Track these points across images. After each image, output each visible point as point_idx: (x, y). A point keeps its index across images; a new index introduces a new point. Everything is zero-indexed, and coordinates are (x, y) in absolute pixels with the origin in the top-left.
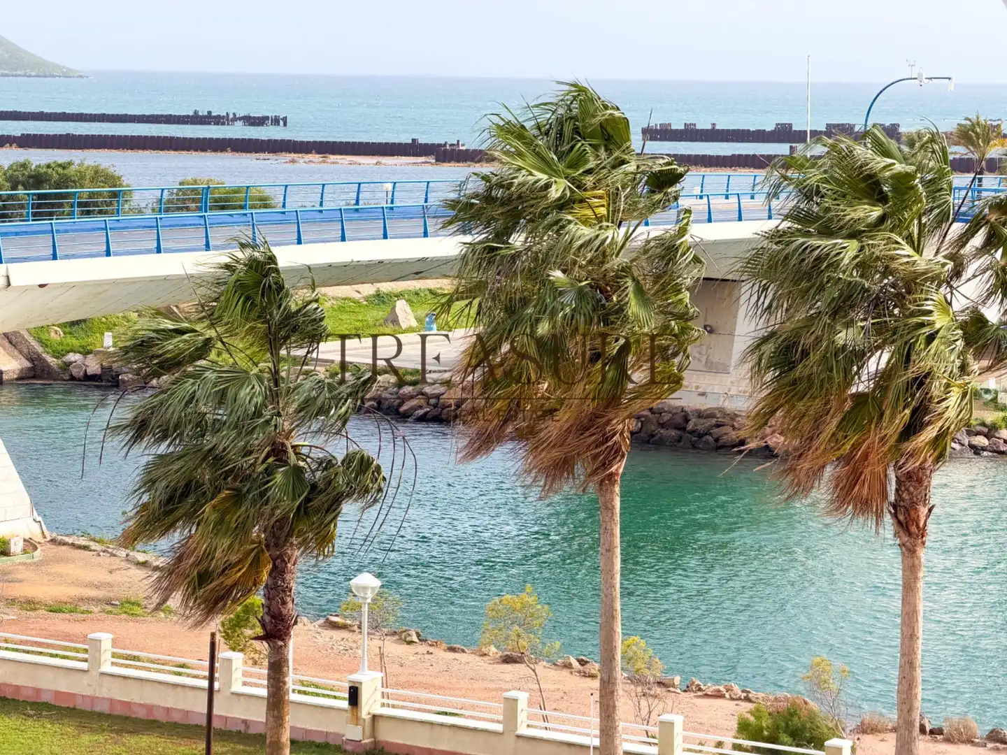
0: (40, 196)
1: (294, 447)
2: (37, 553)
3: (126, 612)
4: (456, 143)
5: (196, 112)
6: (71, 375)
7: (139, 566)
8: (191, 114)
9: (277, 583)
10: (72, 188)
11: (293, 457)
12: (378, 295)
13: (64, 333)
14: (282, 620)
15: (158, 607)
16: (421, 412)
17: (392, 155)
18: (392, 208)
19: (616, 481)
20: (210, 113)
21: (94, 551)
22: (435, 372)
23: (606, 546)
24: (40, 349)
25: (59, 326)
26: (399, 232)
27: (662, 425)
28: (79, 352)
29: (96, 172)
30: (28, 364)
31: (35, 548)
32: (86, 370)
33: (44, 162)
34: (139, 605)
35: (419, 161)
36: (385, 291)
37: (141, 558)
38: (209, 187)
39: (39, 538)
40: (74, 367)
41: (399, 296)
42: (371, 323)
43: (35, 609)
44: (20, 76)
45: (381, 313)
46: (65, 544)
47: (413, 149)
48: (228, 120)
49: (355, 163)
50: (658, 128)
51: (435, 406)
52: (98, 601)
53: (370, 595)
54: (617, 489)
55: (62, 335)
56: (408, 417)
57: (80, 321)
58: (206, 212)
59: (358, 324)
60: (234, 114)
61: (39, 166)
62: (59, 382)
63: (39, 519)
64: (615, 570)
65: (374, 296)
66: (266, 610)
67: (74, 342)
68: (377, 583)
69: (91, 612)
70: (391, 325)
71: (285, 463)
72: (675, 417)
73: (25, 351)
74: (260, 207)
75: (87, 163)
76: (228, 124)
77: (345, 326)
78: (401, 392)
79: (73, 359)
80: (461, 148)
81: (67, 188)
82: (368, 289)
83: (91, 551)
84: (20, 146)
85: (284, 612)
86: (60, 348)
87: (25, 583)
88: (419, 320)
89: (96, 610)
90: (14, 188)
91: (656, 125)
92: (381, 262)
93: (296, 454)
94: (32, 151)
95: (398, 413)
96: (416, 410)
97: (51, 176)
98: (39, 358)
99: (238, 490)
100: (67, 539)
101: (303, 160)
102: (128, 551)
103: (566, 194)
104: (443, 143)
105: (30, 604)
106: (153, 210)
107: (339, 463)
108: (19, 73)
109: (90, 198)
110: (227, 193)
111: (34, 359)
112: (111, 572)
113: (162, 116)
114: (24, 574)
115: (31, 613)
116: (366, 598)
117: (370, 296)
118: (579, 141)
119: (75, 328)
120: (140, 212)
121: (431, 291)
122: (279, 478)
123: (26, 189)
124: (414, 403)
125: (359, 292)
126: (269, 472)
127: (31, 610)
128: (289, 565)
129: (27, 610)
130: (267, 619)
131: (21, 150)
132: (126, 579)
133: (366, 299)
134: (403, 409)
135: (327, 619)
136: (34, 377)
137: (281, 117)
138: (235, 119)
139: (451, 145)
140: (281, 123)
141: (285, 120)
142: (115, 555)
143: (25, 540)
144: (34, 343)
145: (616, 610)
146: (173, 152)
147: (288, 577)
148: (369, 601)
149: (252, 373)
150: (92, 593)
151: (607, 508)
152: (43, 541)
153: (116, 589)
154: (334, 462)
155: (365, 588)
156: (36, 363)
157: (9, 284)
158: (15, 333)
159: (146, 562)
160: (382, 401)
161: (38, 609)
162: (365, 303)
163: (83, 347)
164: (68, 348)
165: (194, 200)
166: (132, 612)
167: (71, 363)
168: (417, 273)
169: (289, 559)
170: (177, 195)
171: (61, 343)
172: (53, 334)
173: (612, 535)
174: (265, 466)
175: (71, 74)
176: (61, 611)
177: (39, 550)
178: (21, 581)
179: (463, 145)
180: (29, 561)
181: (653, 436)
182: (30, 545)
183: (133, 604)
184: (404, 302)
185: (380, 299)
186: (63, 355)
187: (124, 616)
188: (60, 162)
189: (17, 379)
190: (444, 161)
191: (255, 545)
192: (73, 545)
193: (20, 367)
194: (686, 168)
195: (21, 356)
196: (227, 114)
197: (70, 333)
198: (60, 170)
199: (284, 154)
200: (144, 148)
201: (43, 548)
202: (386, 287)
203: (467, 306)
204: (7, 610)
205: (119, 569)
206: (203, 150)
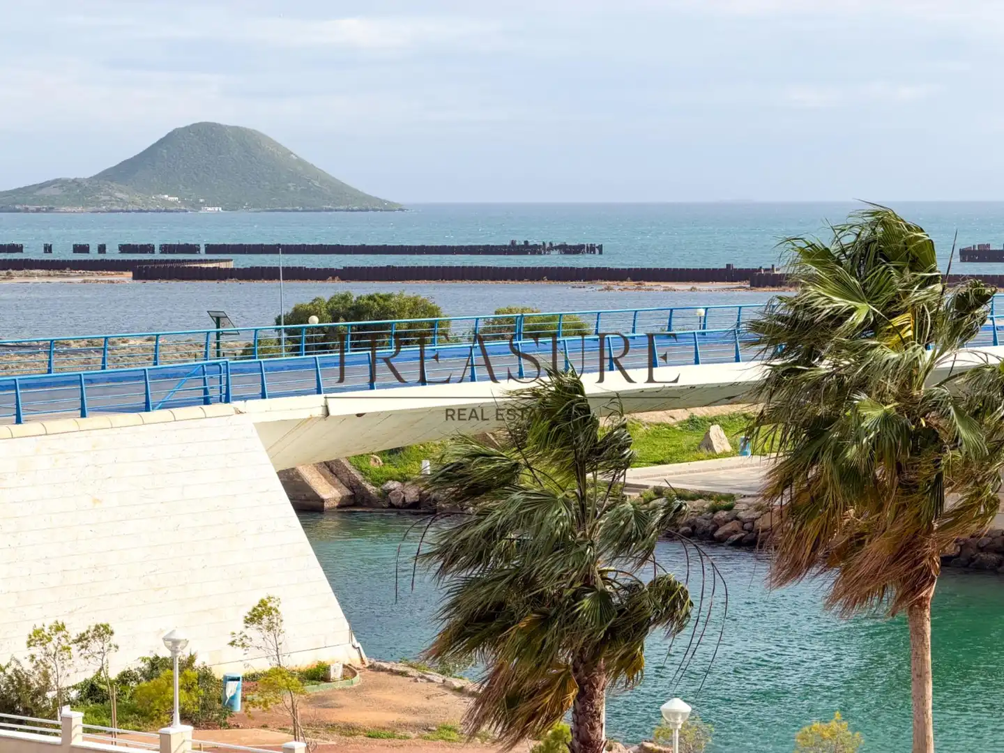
0: (360, 328)
1: (601, 572)
2: (357, 679)
3: (442, 738)
4: (771, 267)
5: (513, 242)
6: (390, 503)
7: (455, 692)
8: (508, 244)
9: (585, 708)
10: (391, 319)
11: (600, 582)
12: (692, 421)
13: (383, 462)
14: (591, 746)
15: (473, 734)
16: (736, 537)
17: (707, 281)
18: (704, 334)
19: (926, 605)
20: (526, 242)
21: (412, 676)
22: (749, 496)
23: (918, 672)
24: (360, 478)
25: (378, 454)
26: (711, 357)
27: (982, 549)
28: (398, 480)
29: (415, 303)
30: (349, 493)
31: (354, 674)
32: (404, 498)
33: (365, 294)
34: (455, 731)
35: (734, 286)
36: (699, 416)
37: (457, 684)
38: (522, 316)
39: (357, 664)
40: (394, 495)
41: (713, 421)
42: (685, 447)
43: (355, 735)
44: (342, 210)
45: (695, 438)
46: (383, 670)
47: (728, 275)
48: (544, 249)
49: (670, 289)
50: (977, 249)
51: (750, 531)
52: (416, 726)
53: (680, 721)
54: (927, 613)
55: (382, 463)
56: (723, 542)
57: (398, 448)
58: (520, 340)
59: (672, 449)
60: (551, 244)
61: (360, 298)
62: (378, 510)
63: (358, 645)
64: (927, 698)
65: (688, 421)
66: (575, 735)
67: (392, 469)
68: (687, 709)
69: (408, 738)
70: (705, 451)
71: (593, 588)
72: (995, 540)
73: (346, 479)
74: (575, 335)
75: (406, 294)
76: (545, 253)
77: (660, 451)
78: (716, 517)
79: (392, 487)
80: (776, 272)
81: (387, 319)
82: (682, 415)
83: (409, 676)
84: (343, 279)
85: (593, 737)
86: (379, 476)
87: (344, 708)
88: (734, 445)
89: (413, 735)
90: (336, 320)
91: (974, 246)
92: (693, 387)
93: (604, 579)
94: (353, 283)
95: (712, 538)
96: (732, 534)
97: (373, 307)
98: (359, 485)
99: (545, 614)
100: (385, 665)
101: (617, 286)
102: (444, 677)
103: (870, 319)
104: (758, 268)
105: (350, 730)
106: (469, 339)
107: (646, 589)
108: (341, 207)
109: (410, 328)
110: (542, 321)
111: (354, 486)
112: (428, 698)
113: (480, 247)
114: (344, 699)
115: (350, 738)
116: (676, 724)
117: (684, 421)
118: (884, 263)
119: (393, 457)
120: (457, 341)
121: (745, 415)
122: (586, 603)
123: (347, 321)
124: (728, 527)
125: (673, 418)
126: (577, 597)
127: (351, 735)
128: (597, 691)
129: (346, 735)
130: (577, 744)
131: (343, 283)
132: (442, 705)
133: (681, 424)
134: (717, 534)
135: (642, 745)
136: (355, 505)
137: (597, 245)
138: (552, 248)
139: (766, 270)
140: (597, 251)
141: (600, 248)
142: (432, 681)
143: (344, 666)
144: (354, 472)
145: (929, 737)
146: (490, 282)
147: (596, 702)
148: (680, 727)
149: (559, 497)
150: (409, 719)
151: (918, 634)
152: (361, 667)
153: (432, 715)
154: (641, 587)
155: (675, 714)
156: (356, 491)
157: (327, 414)
158: (337, 461)
159: (462, 688)
160: (697, 526)
161: (357, 734)
162: (679, 428)
163: (401, 475)
164: (388, 476)
165: (509, 329)
166: (449, 738)
167: (391, 490)
168: (729, 398)
169: (597, 684)
170: (493, 324)
171: (381, 472)
172: (372, 462)
173: (923, 660)
174: (572, 590)
175: (393, 208)
176: (378, 737)
177: (358, 675)
178: (341, 707)
179: (778, 270)
180: (348, 687)
181: (973, 560)
182: (349, 671)
183: (450, 730)
184: (718, 426)
185: (693, 424)
186: (382, 484)
187: (441, 741)
188: (381, 294)
189: (338, 507)
190: (758, 286)
191: (563, 670)
192: (391, 671)
193: (340, 496)
194: (993, 290)
195: (341, 485)
196: (544, 243)
197: (389, 461)
198: (381, 302)
199: (599, 282)
200: (462, 278)
201: (363, 674)
202: (700, 412)
203: (771, 430)
204: (327, 736)
205: (436, 695)
206: (520, 279)
